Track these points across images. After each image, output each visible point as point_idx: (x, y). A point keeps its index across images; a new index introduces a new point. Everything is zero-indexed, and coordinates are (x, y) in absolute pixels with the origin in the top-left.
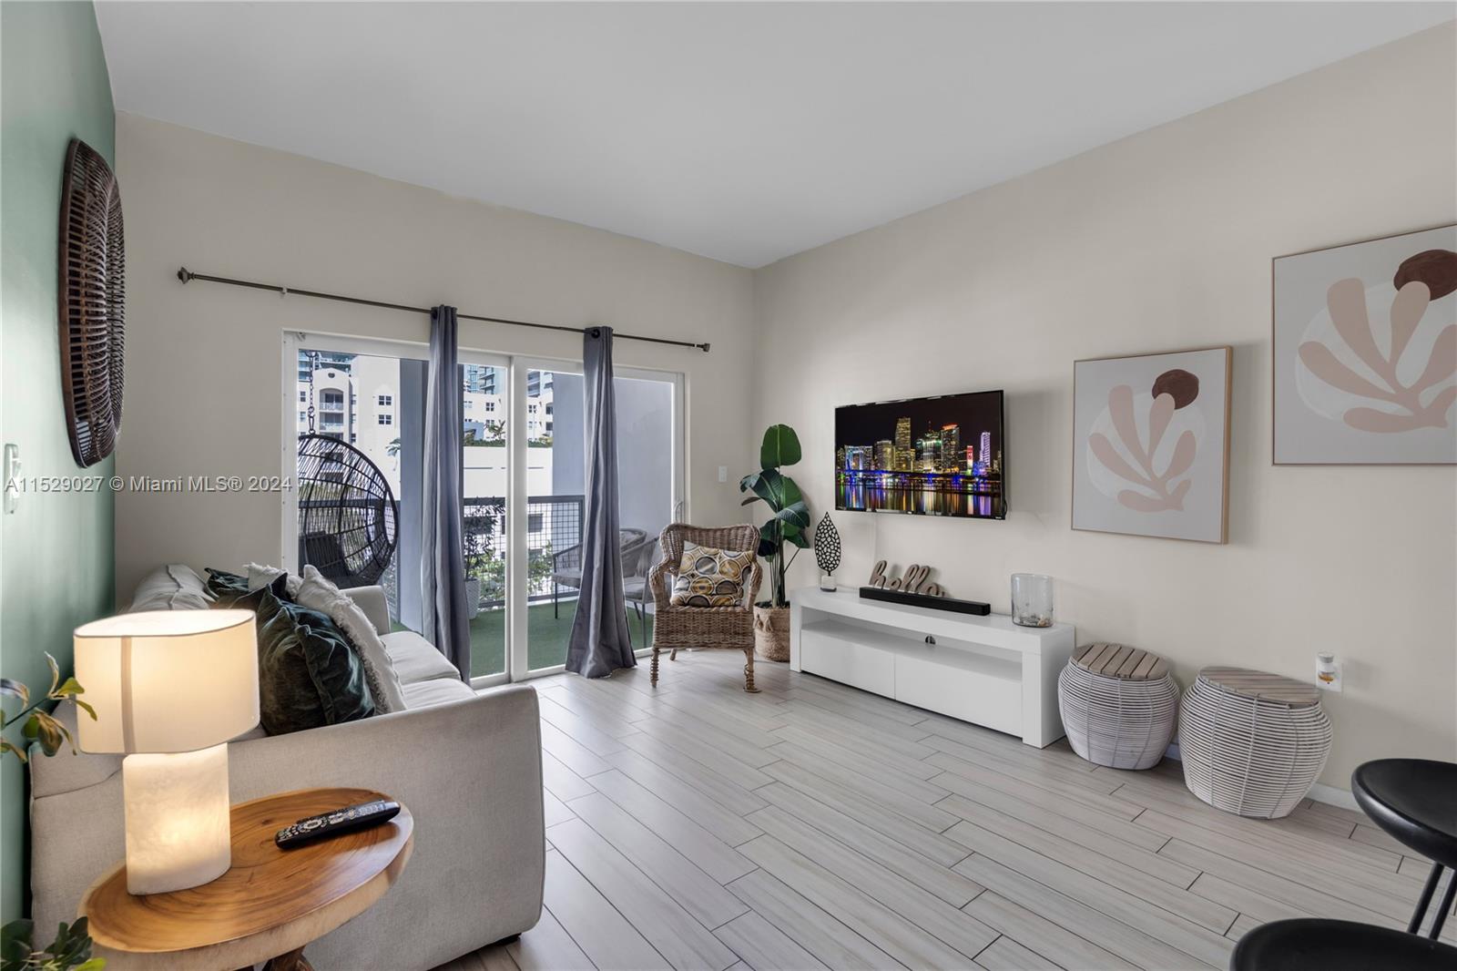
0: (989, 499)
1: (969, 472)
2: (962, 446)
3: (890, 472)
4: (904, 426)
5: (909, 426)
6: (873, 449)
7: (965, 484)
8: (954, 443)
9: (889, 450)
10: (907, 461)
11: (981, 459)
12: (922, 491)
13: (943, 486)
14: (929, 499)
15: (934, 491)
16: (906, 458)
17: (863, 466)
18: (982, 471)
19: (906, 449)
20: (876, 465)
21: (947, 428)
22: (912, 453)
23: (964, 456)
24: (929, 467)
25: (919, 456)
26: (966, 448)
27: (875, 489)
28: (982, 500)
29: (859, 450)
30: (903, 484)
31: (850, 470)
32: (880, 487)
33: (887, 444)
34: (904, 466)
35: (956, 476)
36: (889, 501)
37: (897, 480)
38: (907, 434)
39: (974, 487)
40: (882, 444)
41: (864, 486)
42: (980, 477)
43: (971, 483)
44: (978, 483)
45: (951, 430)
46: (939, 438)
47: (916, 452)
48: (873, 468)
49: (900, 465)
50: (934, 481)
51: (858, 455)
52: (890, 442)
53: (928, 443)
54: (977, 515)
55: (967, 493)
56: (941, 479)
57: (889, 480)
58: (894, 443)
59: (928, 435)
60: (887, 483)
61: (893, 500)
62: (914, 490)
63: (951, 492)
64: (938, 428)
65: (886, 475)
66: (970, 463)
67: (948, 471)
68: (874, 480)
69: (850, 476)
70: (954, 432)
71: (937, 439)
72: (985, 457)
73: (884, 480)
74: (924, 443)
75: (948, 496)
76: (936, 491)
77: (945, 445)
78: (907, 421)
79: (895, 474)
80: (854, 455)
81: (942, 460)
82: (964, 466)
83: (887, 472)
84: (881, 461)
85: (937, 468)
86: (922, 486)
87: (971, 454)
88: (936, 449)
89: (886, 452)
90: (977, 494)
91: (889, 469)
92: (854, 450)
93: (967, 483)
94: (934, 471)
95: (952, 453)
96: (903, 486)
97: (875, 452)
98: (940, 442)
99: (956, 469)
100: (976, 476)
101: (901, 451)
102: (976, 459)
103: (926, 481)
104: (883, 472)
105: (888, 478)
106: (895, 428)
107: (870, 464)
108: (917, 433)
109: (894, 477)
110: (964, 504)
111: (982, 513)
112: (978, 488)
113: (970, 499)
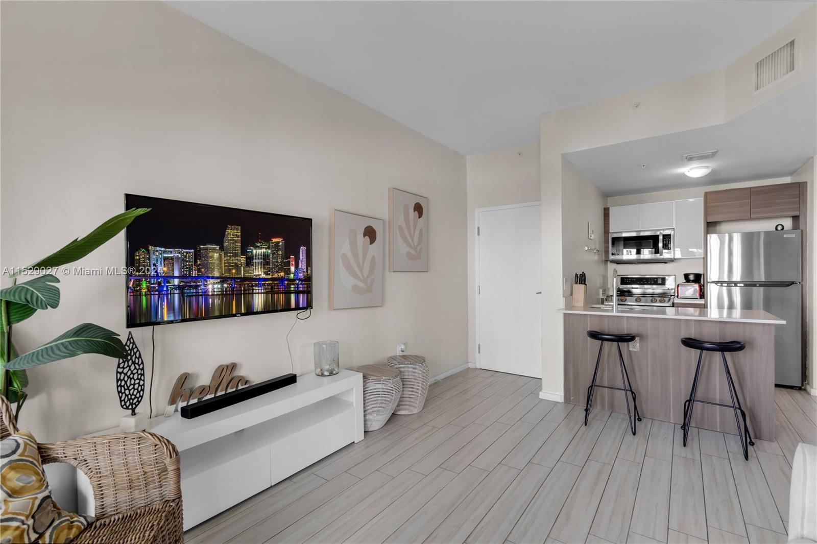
0: (306, 295)
1: (292, 276)
2: (286, 256)
3: (217, 278)
4: (233, 234)
5: (239, 234)
6: (195, 253)
7: (289, 285)
8: (280, 253)
9: (216, 255)
10: (237, 267)
11: (300, 267)
12: (253, 293)
13: (272, 288)
14: (259, 301)
15: (263, 293)
16: (236, 264)
17: (180, 272)
18: (301, 275)
19: (236, 255)
20: (199, 270)
21: (275, 240)
22: (243, 259)
23: (288, 264)
24: (259, 272)
25: (249, 262)
26: (290, 258)
27: (197, 295)
28: (301, 296)
29: (174, 253)
30: (233, 288)
31: (157, 276)
32: (205, 294)
33: (214, 250)
34: (234, 271)
35: (281, 280)
36: (216, 307)
37: (225, 285)
38: (236, 242)
39: (295, 288)
40: (207, 249)
41: (182, 294)
42: (300, 280)
43: (293, 284)
44: (298, 284)
45: (278, 243)
46: (268, 248)
47: (247, 258)
48: (194, 274)
49: (229, 271)
50: (264, 285)
51: (172, 258)
52: (218, 248)
53: (259, 251)
54: (297, 308)
55: (291, 293)
56: (270, 282)
57: (216, 286)
58: (222, 248)
59: (259, 245)
60: (213, 289)
61: (221, 305)
62: (244, 294)
63: (278, 293)
64: (267, 239)
65: (212, 281)
66: (293, 269)
67: (276, 275)
68: (196, 287)
69: (159, 284)
70: (280, 244)
71: (266, 249)
72: (302, 265)
73: (210, 287)
74: (254, 251)
75: (276, 296)
76: (266, 293)
77: (273, 254)
78: (238, 229)
79: (223, 280)
80: (166, 259)
81: (271, 266)
82: (288, 272)
83: (213, 278)
84: (207, 266)
85: (266, 273)
86: (253, 290)
87: (294, 262)
88: (265, 257)
89: (212, 257)
90: (297, 293)
91: (216, 274)
92: (165, 252)
93: (290, 284)
94: (263, 276)
95: (279, 260)
96: (232, 291)
97: (197, 256)
98: (269, 251)
99: (282, 274)
100: (297, 279)
101: (231, 257)
102: (297, 266)
103: (256, 285)
104: (209, 277)
105: (214, 284)
106: (223, 235)
107: (190, 269)
108: (248, 241)
109: (222, 282)
110: (288, 301)
111: (301, 306)
112: (298, 288)
113: (293, 296)
